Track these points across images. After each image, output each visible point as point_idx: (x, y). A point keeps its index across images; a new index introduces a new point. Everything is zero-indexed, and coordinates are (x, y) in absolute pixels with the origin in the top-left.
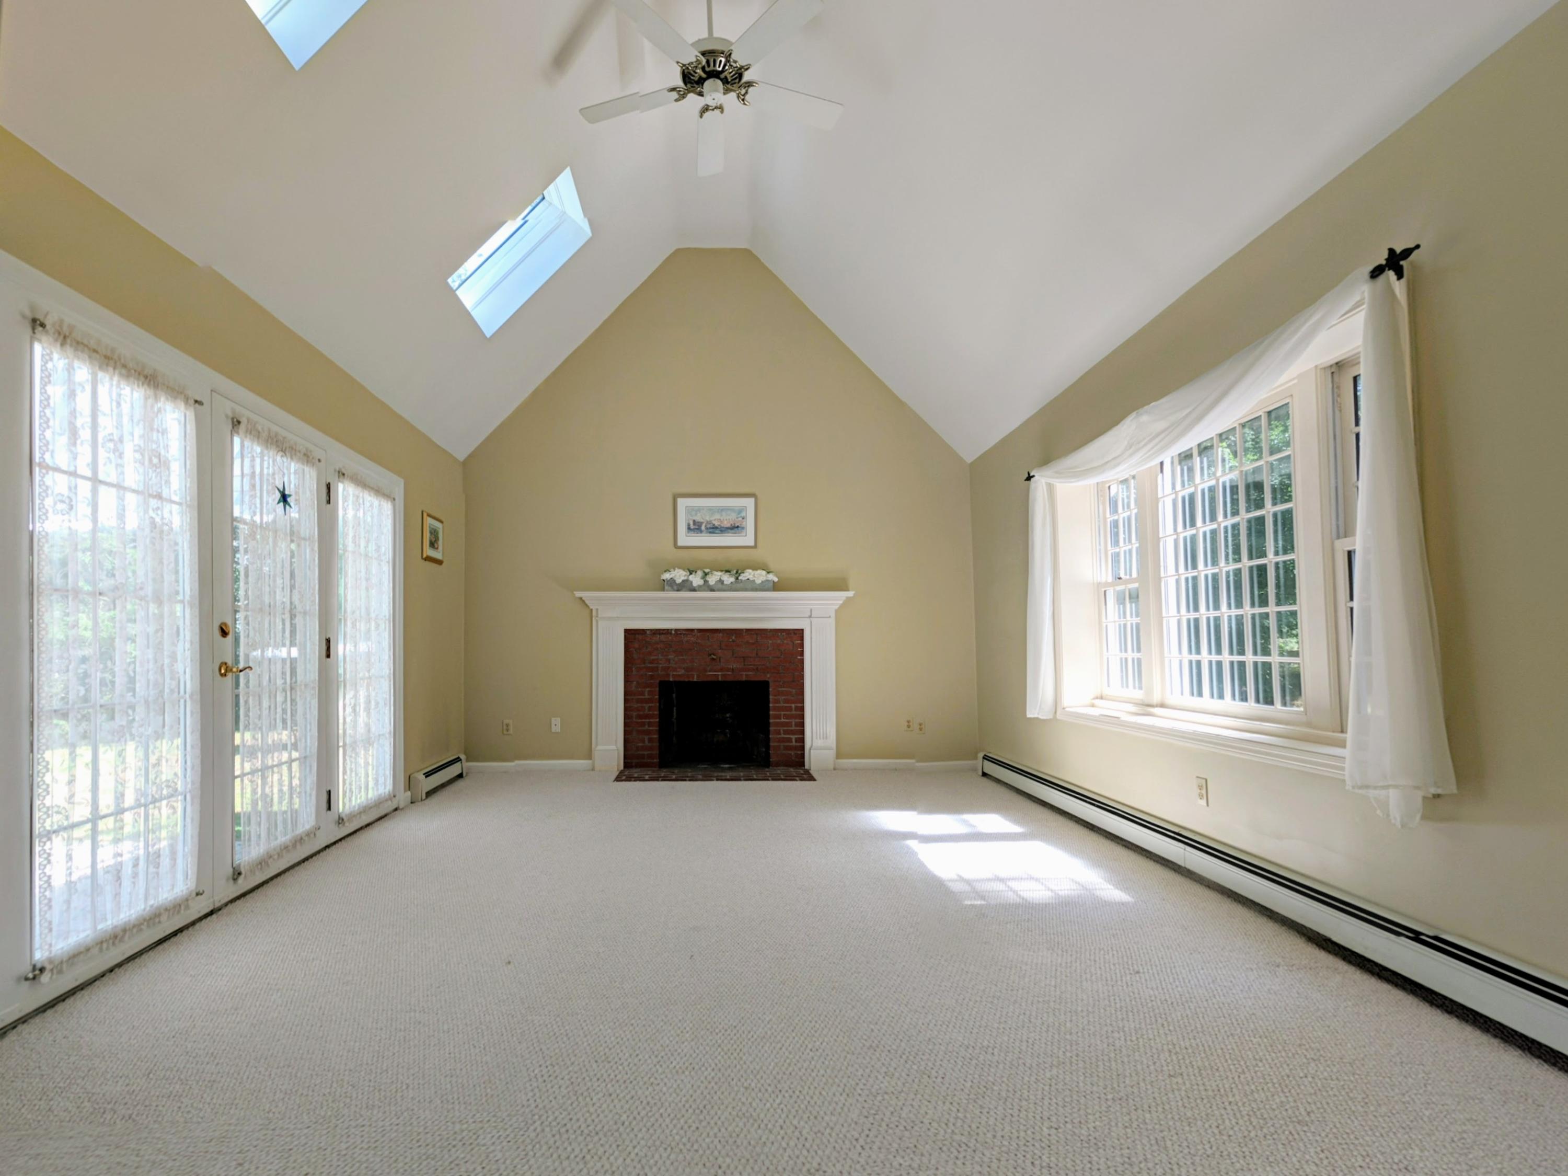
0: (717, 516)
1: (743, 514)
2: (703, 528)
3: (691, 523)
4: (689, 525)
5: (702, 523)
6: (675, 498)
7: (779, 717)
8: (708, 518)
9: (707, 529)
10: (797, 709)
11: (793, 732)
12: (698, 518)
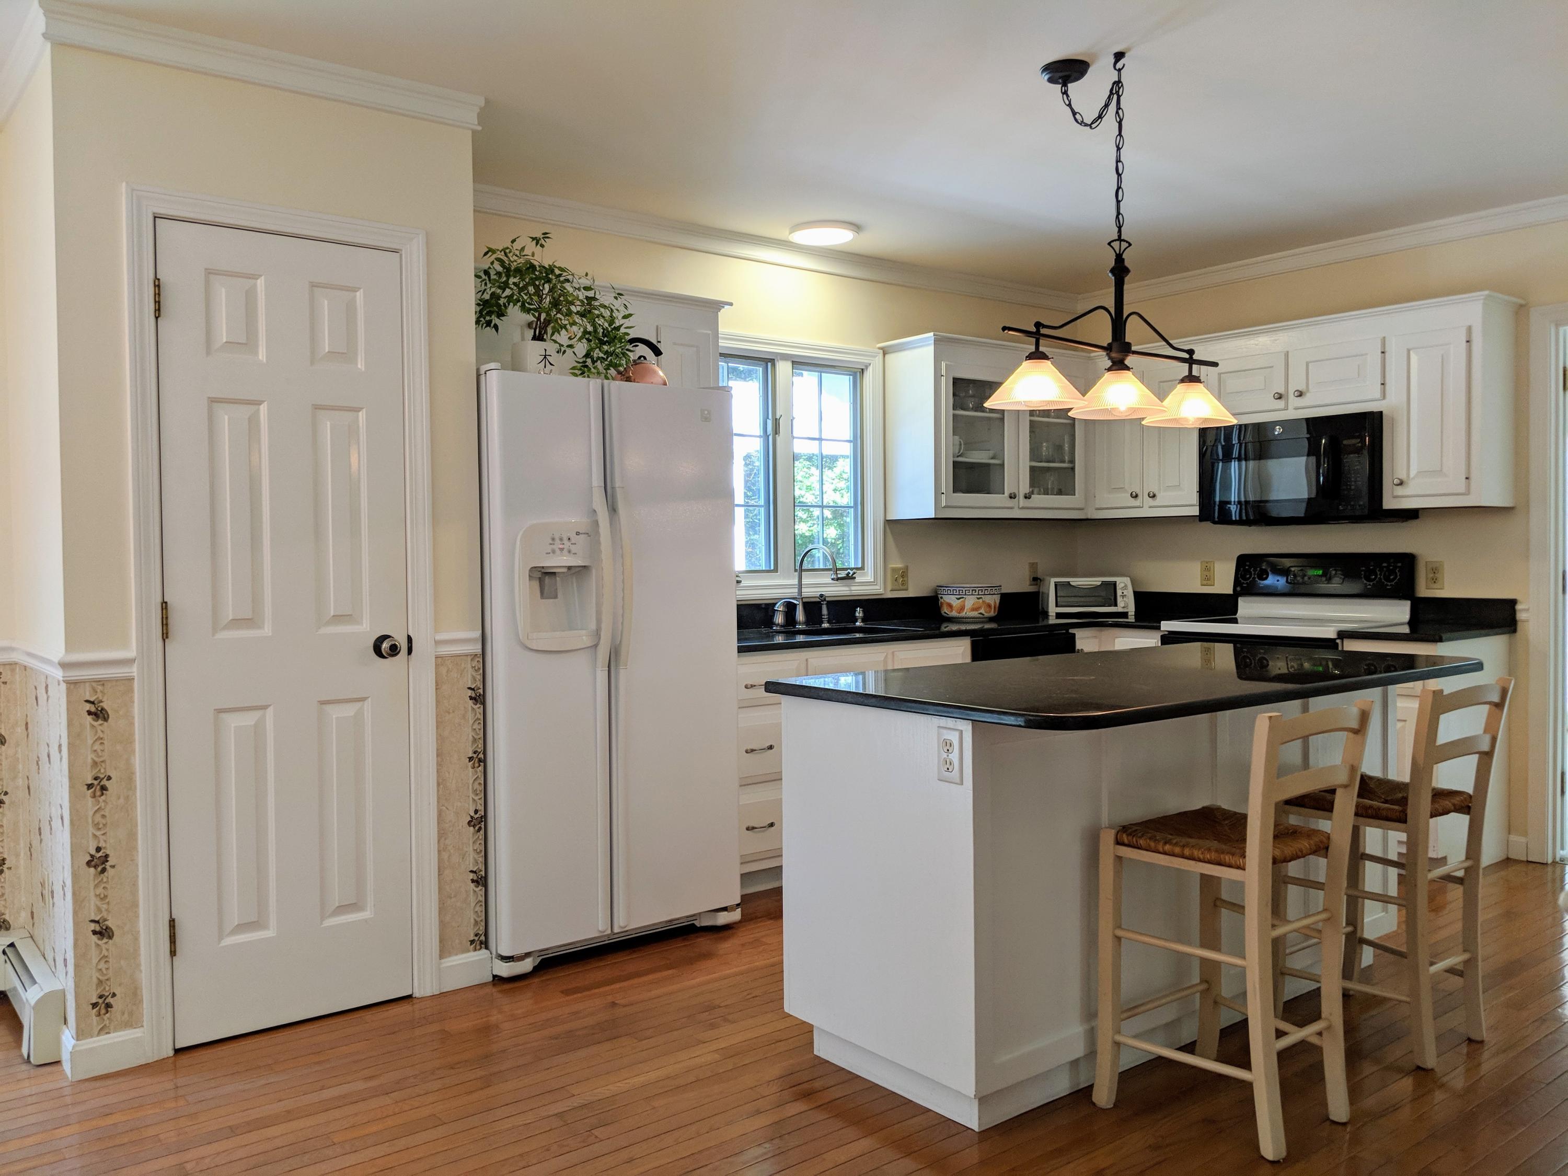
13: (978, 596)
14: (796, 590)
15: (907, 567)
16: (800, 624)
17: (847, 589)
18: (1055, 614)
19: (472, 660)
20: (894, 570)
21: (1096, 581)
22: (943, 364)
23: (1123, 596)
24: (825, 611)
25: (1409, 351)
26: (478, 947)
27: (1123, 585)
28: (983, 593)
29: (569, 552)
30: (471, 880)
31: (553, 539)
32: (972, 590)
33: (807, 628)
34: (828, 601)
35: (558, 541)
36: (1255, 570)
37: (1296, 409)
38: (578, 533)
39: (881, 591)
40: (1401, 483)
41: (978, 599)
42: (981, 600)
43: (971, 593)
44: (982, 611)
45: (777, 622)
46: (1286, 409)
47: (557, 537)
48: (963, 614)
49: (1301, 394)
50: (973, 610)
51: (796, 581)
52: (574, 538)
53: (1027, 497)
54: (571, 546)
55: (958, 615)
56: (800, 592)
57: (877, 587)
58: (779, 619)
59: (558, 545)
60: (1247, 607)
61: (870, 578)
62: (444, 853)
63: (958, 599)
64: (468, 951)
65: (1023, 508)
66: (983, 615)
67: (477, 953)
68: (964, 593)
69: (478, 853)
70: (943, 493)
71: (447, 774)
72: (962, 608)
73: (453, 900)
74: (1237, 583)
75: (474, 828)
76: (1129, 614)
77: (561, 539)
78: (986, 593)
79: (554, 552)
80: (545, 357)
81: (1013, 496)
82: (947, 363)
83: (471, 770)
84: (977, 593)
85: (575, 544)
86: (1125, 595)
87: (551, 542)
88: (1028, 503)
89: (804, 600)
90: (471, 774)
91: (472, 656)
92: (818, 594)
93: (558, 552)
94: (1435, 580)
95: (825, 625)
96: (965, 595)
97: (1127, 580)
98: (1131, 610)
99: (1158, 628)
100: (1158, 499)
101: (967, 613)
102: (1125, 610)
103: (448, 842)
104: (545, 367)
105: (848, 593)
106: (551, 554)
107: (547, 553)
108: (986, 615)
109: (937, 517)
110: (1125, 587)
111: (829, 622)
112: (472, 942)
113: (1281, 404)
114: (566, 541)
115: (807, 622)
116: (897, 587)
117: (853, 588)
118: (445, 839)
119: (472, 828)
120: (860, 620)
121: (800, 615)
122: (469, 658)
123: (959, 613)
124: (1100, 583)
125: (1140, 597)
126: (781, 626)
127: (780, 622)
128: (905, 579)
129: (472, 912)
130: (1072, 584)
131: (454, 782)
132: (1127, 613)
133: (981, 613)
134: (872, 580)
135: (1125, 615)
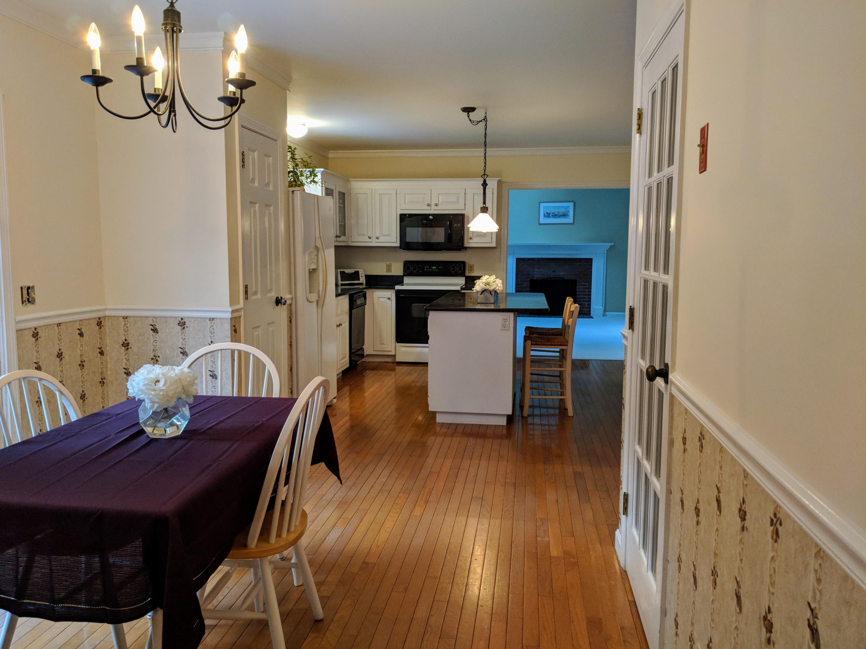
0: (557, 210)
1: (568, 209)
2: (551, 215)
3: (546, 213)
4: (545, 214)
5: (550, 213)
6: (540, 203)
7: (580, 295)
8: (553, 211)
9: (552, 216)
10: (588, 291)
11: (586, 301)
12: (549, 211)
23: (362, 277)
25: (474, 194)
36: (412, 267)
37: (434, 210)
40: (471, 239)
46: (431, 210)
49: (436, 205)
60: (406, 280)
74: (404, 271)
94: (471, 270)
98: (364, 282)
99: (394, 288)
110: (362, 273)
113: (429, 208)
125: (367, 277)
130: (346, 272)
135: (361, 284)
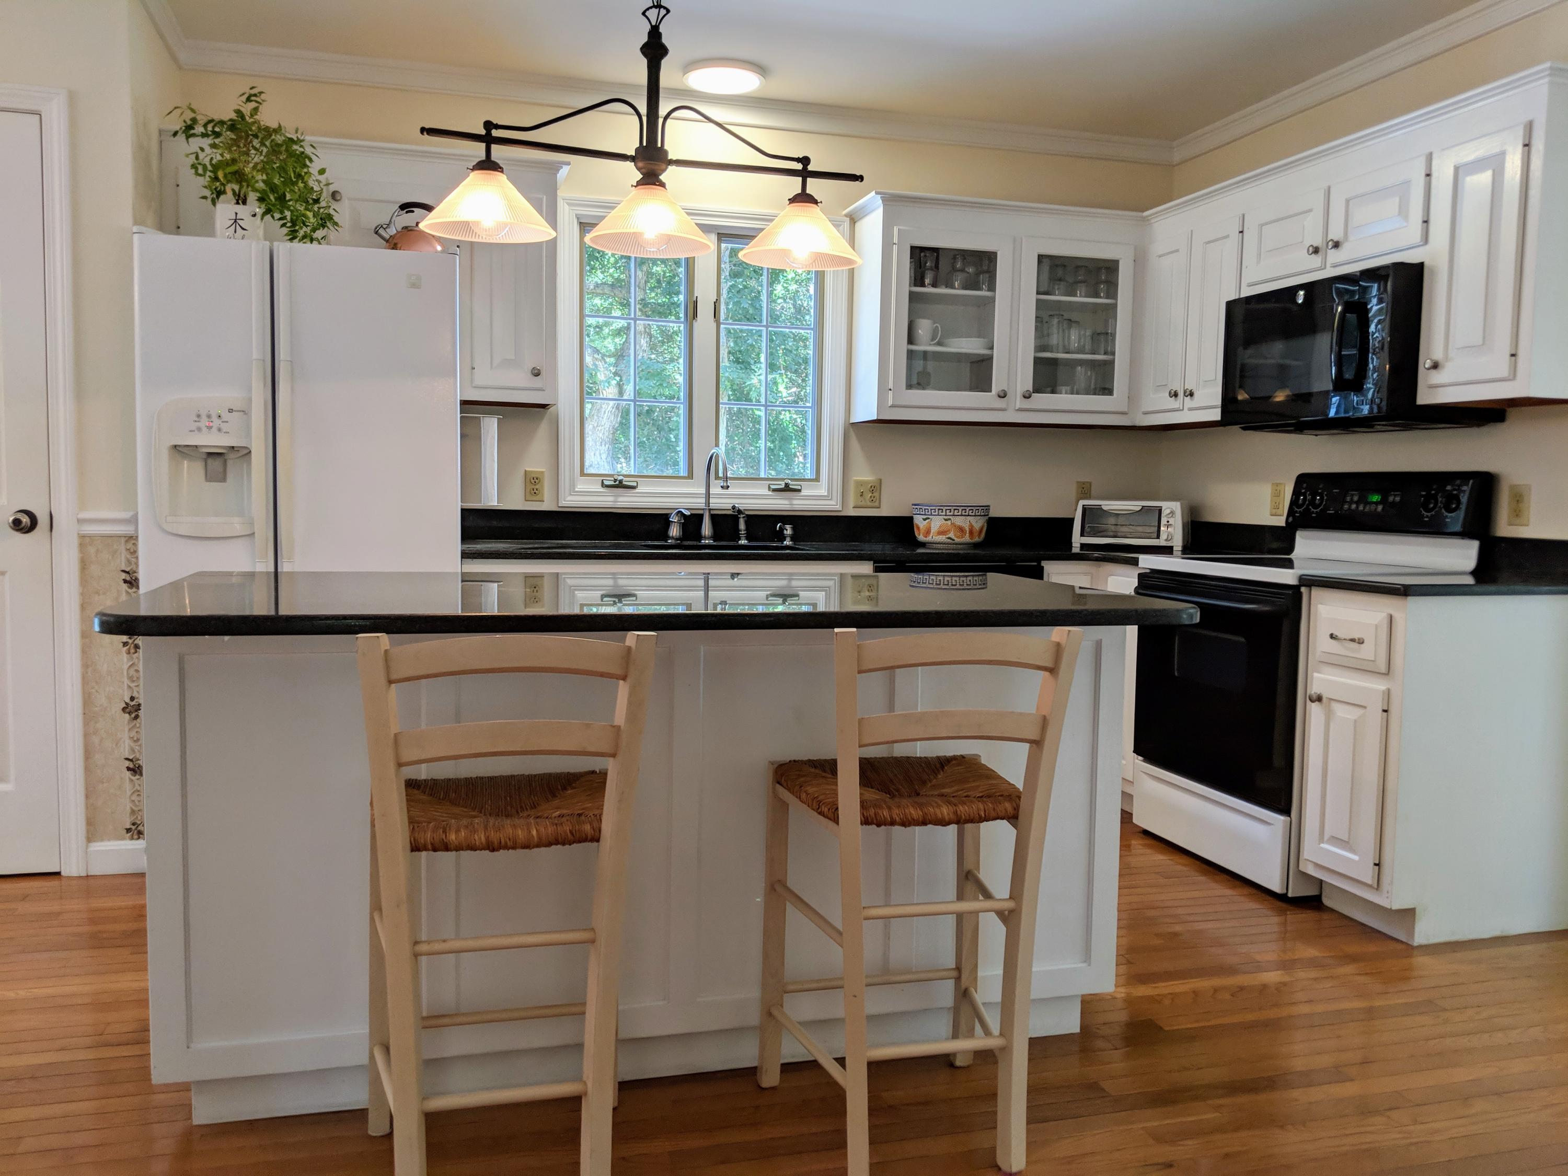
13: (946, 517)
14: (703, 500)
15: (881, 480)
16: (705, 538)
17: (786, 502)
18: (1079, 546)
19: (127, 541)
20: (860, 484)
21: (1134, 505)
22: (896, 229)
24: (742, 526)
26: (136, 837)
27: (1168, 511)
28: (952, 513)
29: (219, 430)
30: (127, 767)
31: (199, 416)
32: (939, 509)
33: (715, 544)
34: (747, 515)
35: (204, 417)
38: (231, 411)
39: (838, 507)
41: (946, 520)
42: (949, 522)
43: (937, 513)
44: (951, 535)
45: (671, 535)
47: (204, 414)
48: (929, 539)
50: (940, 533)
51: (703, 490)
52: (226, 416)
53: (1027, 396)
54: (222, 424)
55: (925, 539)
56: (707, 503)
57: (833, 502)
58: (674, 531)
59: (204, 422)
61: (823, 492)
62: (94, 737)
63: (925, 520)
64: (123, 839)
65: (1020, 410)
66: (954, 540)
67: (134, 842)
68: (930, 513)
69: (135, 741)
70: (890, 390)
71: (97, 657)
72: (928, 532)
73: (105, 785)
75: (130, 715)
76: (1175, 549)
77: (209, 416)
78: (956, 514)
79: (199, 429)
80: (235, 221)
81: (1003, 395)
82: (901, 227)
83: (125, 655)
84: (944, 513)
85: (227, 422)
86: (1171, 525)
87: (197, 419)
88: (1027, 404)
89: (712, 512)
90: (125, 660)
91: (127, 538)
92: (730, 506)
93: (204, 429)
95: (743, 542)
96: (931, 515)
97: (1176, 506)
100: (1195, 399)
101: (934, 537)
102: (1169, 544)
103: (98, 725)
104: (235, 232)
105: (788, 507)
106: (196, 432)
107: (191, 431)
108: (957, 540)
109: (880, 418)
111: (747, 538)
112: (128, 830)
114: (214, 418)
115: (715, 537)
116: (863, 503)
117: (795, 502)
118: (96, 723)
119: (127, 715)
120: (788, 539)
121: (707, 529)
122: (123, 540)
123: (926, 537)
124: (1141, 507)
126: (677, 539)
127: (674, 534)
128: (876, 494)
129: (128, 800)
131: (105, 665)
132: (1171, 548)
133: (949, 538)
134: (826, 494)
